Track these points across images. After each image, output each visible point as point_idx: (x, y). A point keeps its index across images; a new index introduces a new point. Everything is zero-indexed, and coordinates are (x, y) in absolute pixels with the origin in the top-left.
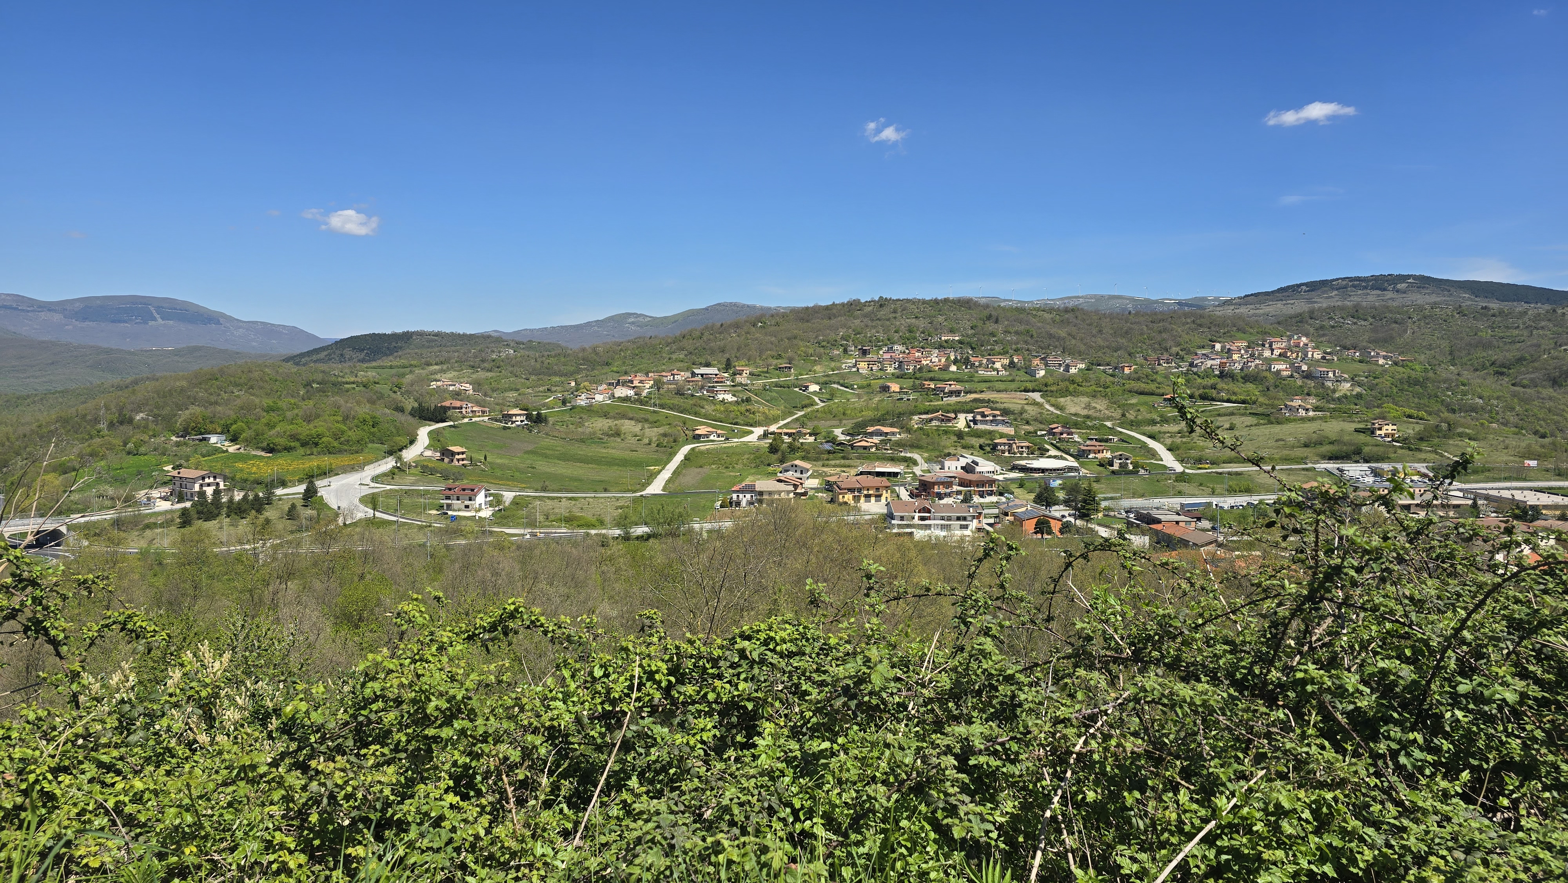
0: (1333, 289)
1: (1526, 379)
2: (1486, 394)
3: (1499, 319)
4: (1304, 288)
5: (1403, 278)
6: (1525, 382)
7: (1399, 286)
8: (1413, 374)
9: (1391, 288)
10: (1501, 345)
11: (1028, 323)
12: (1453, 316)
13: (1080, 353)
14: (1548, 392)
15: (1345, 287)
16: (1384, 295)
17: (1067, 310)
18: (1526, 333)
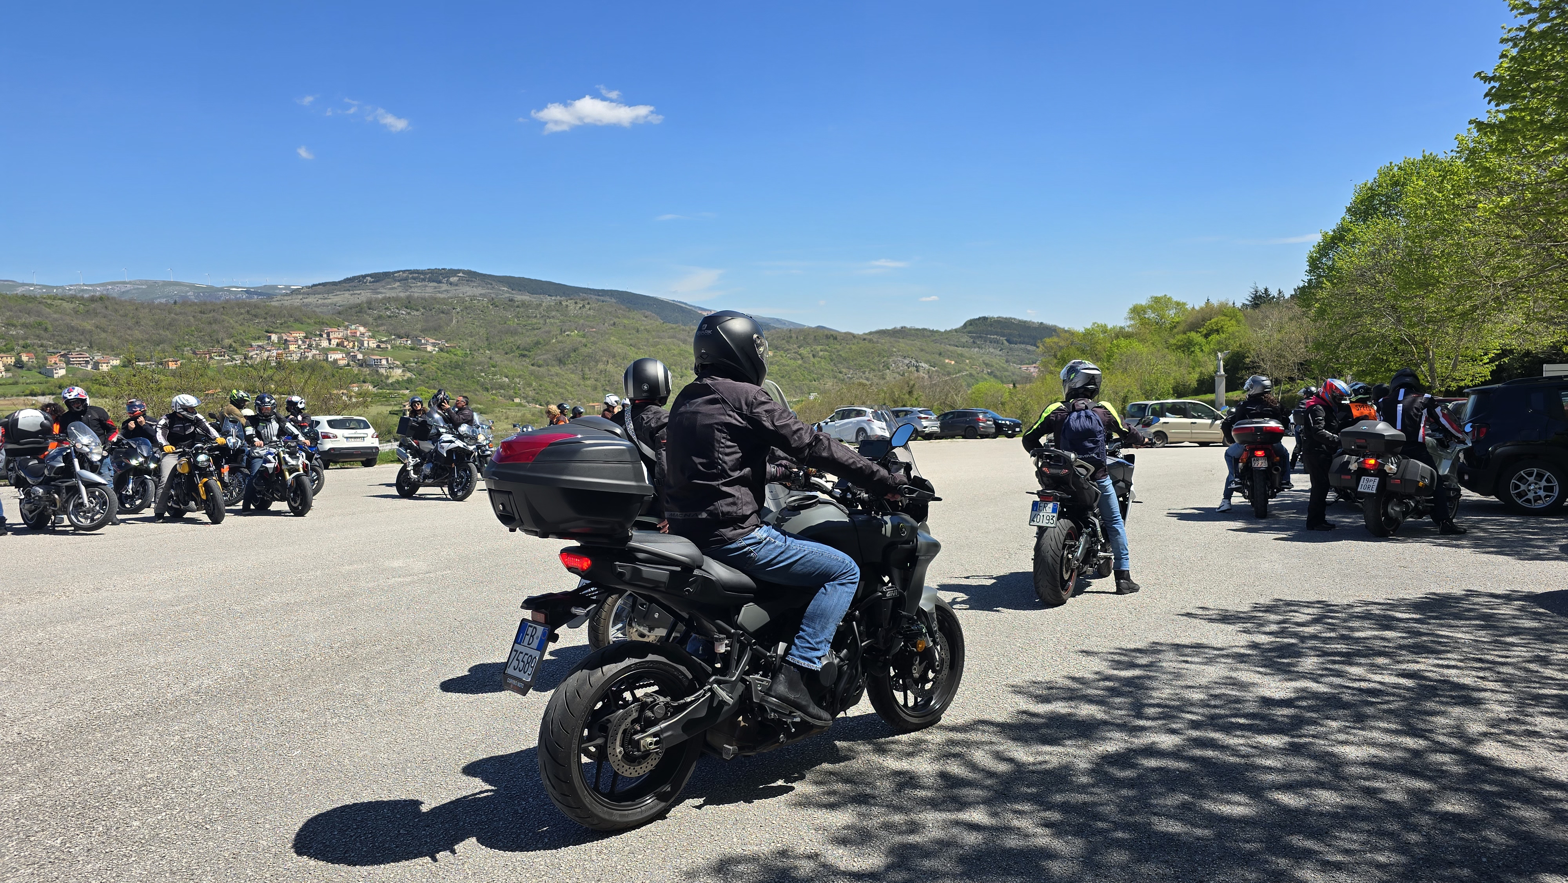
0: (395, 281)
1: (540, 359)
2: (509, 374)
3: (522, 310)
4: (369, 278)
5: (454, 272)
6: (541, 362)
7: (452, 279)
8: (455, 358)
9: (444, 280)
10: (524, 331)
11: (39, 314)
12: (488, 307)
13: (112, 349)
14: (556, 369)
15: (406, 279)
16: (440, 287)
17: (93, 299)
18: (542, 322)
